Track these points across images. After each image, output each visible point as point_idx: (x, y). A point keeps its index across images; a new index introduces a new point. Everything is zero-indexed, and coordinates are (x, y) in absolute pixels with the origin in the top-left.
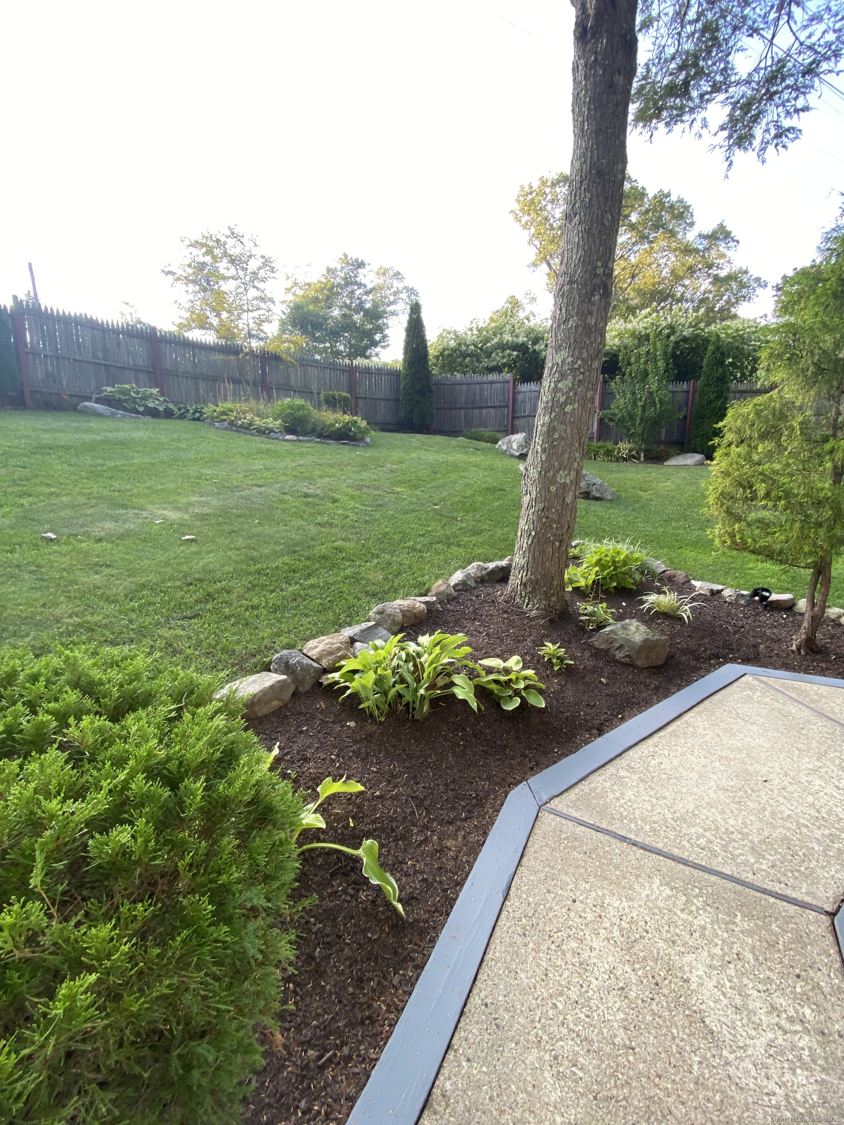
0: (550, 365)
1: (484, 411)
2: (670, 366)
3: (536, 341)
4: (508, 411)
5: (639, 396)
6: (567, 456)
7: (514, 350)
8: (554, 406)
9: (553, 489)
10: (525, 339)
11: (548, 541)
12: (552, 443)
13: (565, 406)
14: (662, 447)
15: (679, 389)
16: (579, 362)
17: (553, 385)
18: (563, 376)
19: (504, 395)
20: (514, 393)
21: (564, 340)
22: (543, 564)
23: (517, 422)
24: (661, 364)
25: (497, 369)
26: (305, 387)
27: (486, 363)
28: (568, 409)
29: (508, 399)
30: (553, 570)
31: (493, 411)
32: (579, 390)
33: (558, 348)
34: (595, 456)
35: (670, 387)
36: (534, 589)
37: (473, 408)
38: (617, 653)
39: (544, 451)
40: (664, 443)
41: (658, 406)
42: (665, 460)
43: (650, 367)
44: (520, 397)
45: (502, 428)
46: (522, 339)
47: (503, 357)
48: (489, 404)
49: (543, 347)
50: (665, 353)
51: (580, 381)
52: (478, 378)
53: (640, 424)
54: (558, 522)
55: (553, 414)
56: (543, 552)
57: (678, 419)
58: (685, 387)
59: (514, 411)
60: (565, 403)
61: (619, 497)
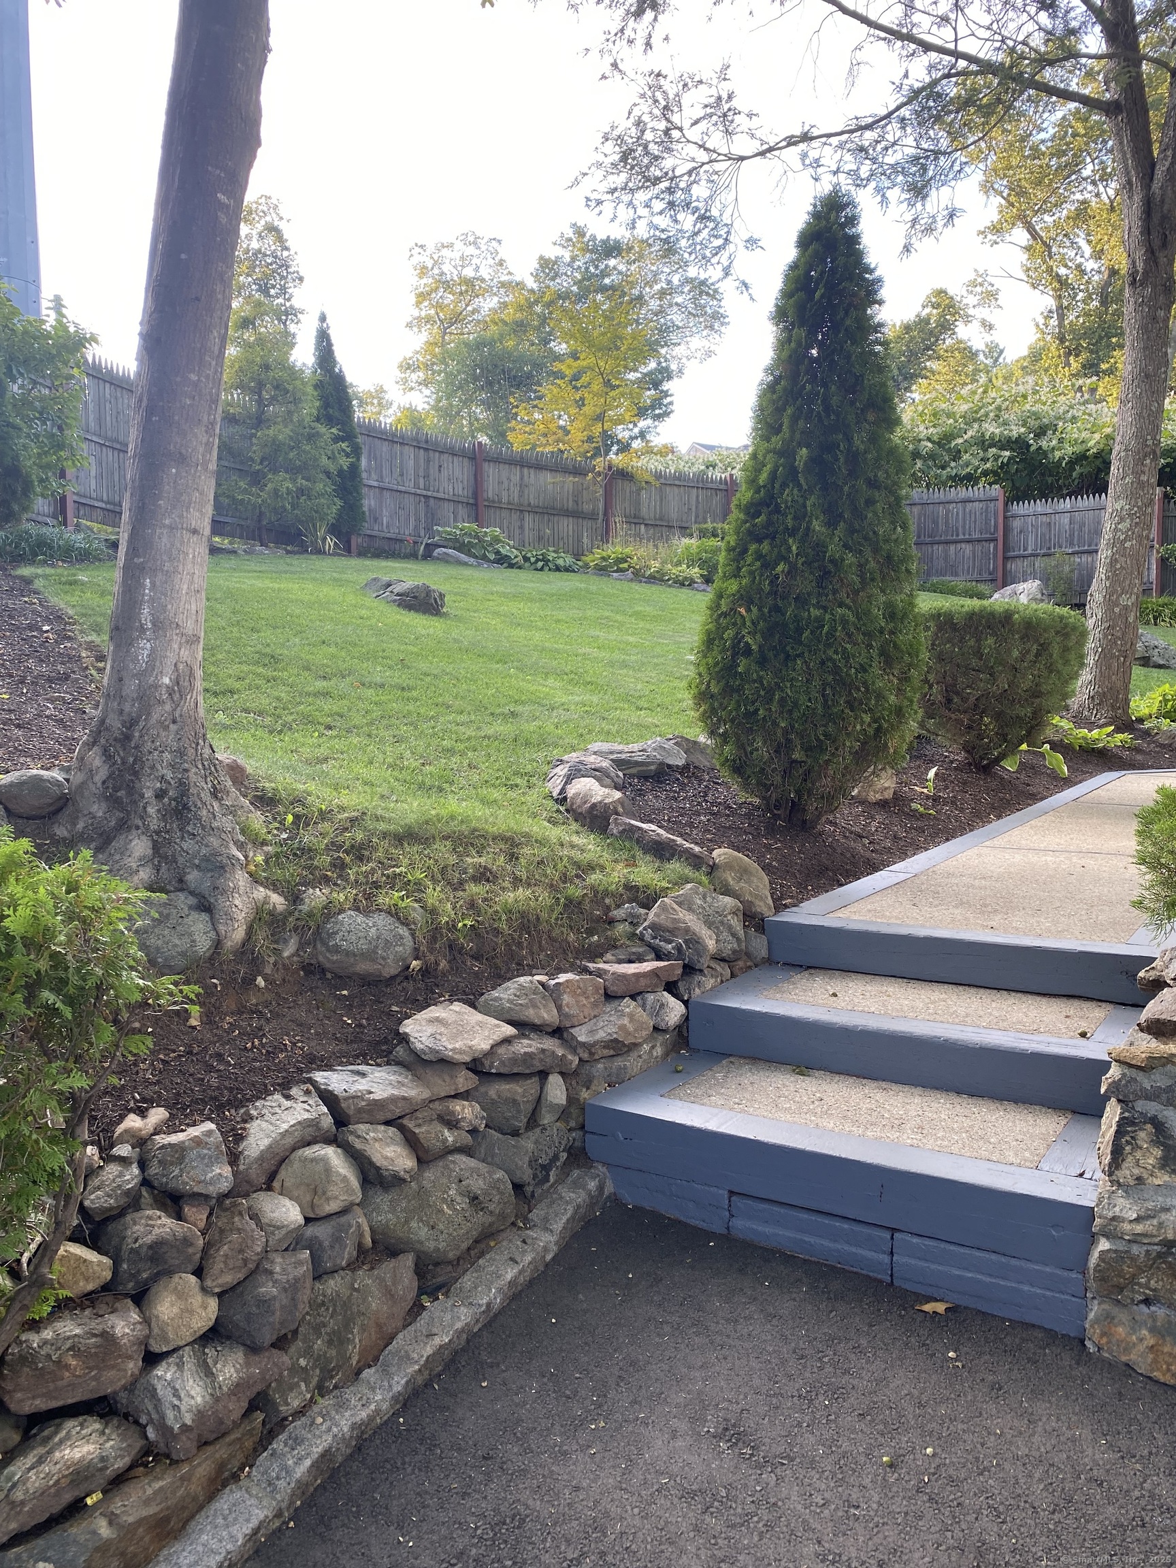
1: (952, 547)
3: (1041, 432)
4: (996, 548)
6: (1127, 582)
7: (1002, 448)
8: (1113, 544)
9: (1117, 610)
10: (1023, 430)
11: (1113, 656)
13: (1125, 542)
16: (1138, 508)
17: (1112, 526)
18: (1122, 520)
19: (987, 520)
20: (1005, 518)
22: (1109, 677)
23: (1012, 566)
25: (970, 479)
26: (661, 519)
27: (953, 469)
28: (1128, 544)
29: (996, 526)
30: (1119, 684)
31: (967, 548)
32: (1139, 529)
34: (1155, 618)
36: (1101, 701)
37: (932, 544)
39: (1107, 578)
44: (1016, 524)
45: (986, 576)
46: (1016, 431)
47: (983, 460)
48: (961, 537)
49: (1054, 442)
52: (939, 495)
54: (1122, 639)
56: (1109, 667)
59: (1006, 548)
60: (1125, 540)
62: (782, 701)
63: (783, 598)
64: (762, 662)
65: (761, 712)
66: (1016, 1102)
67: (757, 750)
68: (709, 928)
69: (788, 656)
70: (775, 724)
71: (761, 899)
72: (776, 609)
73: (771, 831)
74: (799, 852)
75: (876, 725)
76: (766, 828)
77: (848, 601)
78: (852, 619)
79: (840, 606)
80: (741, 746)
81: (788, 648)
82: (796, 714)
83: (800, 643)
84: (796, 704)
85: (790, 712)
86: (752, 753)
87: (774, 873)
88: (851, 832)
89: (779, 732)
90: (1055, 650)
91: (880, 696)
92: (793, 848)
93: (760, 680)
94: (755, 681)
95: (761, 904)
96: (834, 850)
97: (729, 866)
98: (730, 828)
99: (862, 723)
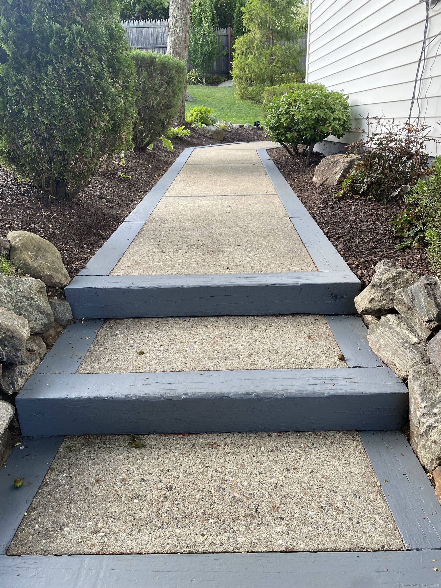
0: (171, 16)
2: (215, 16)
5: (198, 37)
6: (182, 55)
8: (175, 34)
12: (176, 49)
13: (179, 34)
14: (216, 76)
15: (223, 34)
16: (183, 16)
17: (174, 24)
18: (177, 21)
21: (176, 6)
24: (209, 14)
28: (181, 35)
30: (181, 106)
32: (184, 27)
33: (174, 9)
35: (217, 31)
38: (207, 134)
39: (173, 52)
40: (216, 73)
41: (211, 44)
42: (219, 84)
43: (203, 16)
50: (211, 6)
51: (183, 24)
53: (200, 58)
55: (175, 37)
57: (223, 55)
58: (225, 32)
60: (179, 33)
61: (195, 100)
62: (41, 101)
63: (26, 12)
64: (18, 68)
65: (25, 111)
66: (314, 432)
67: (26, 143)
68: (20, 314)
69: (39, 64)
70: (38, 122)
71: (58, 271)
72: (21, 20)
73: (47, 204)
74: (70, 218)
75: (113, 122)
76: (42, 202)
77: (79, 20)
78: (85, 34)
79: (74, 23)
80: (12, 141)
81: (38, 56)
82: (54, 114)
83: (48, 51)
84: (53, 104)
85: (49, 111)
86: (22, 146)
87: (58, 240)
88: (95, 196)
89: (42, 128)
90: (175, 81)
91: (113, 100)
92: (65, 215)
93: (19, 83)
94: (15, 84)
95: (59, 275)
96: (90, 211)
97: (25, 247)
98: (15, 205)
99: (104, 120)
